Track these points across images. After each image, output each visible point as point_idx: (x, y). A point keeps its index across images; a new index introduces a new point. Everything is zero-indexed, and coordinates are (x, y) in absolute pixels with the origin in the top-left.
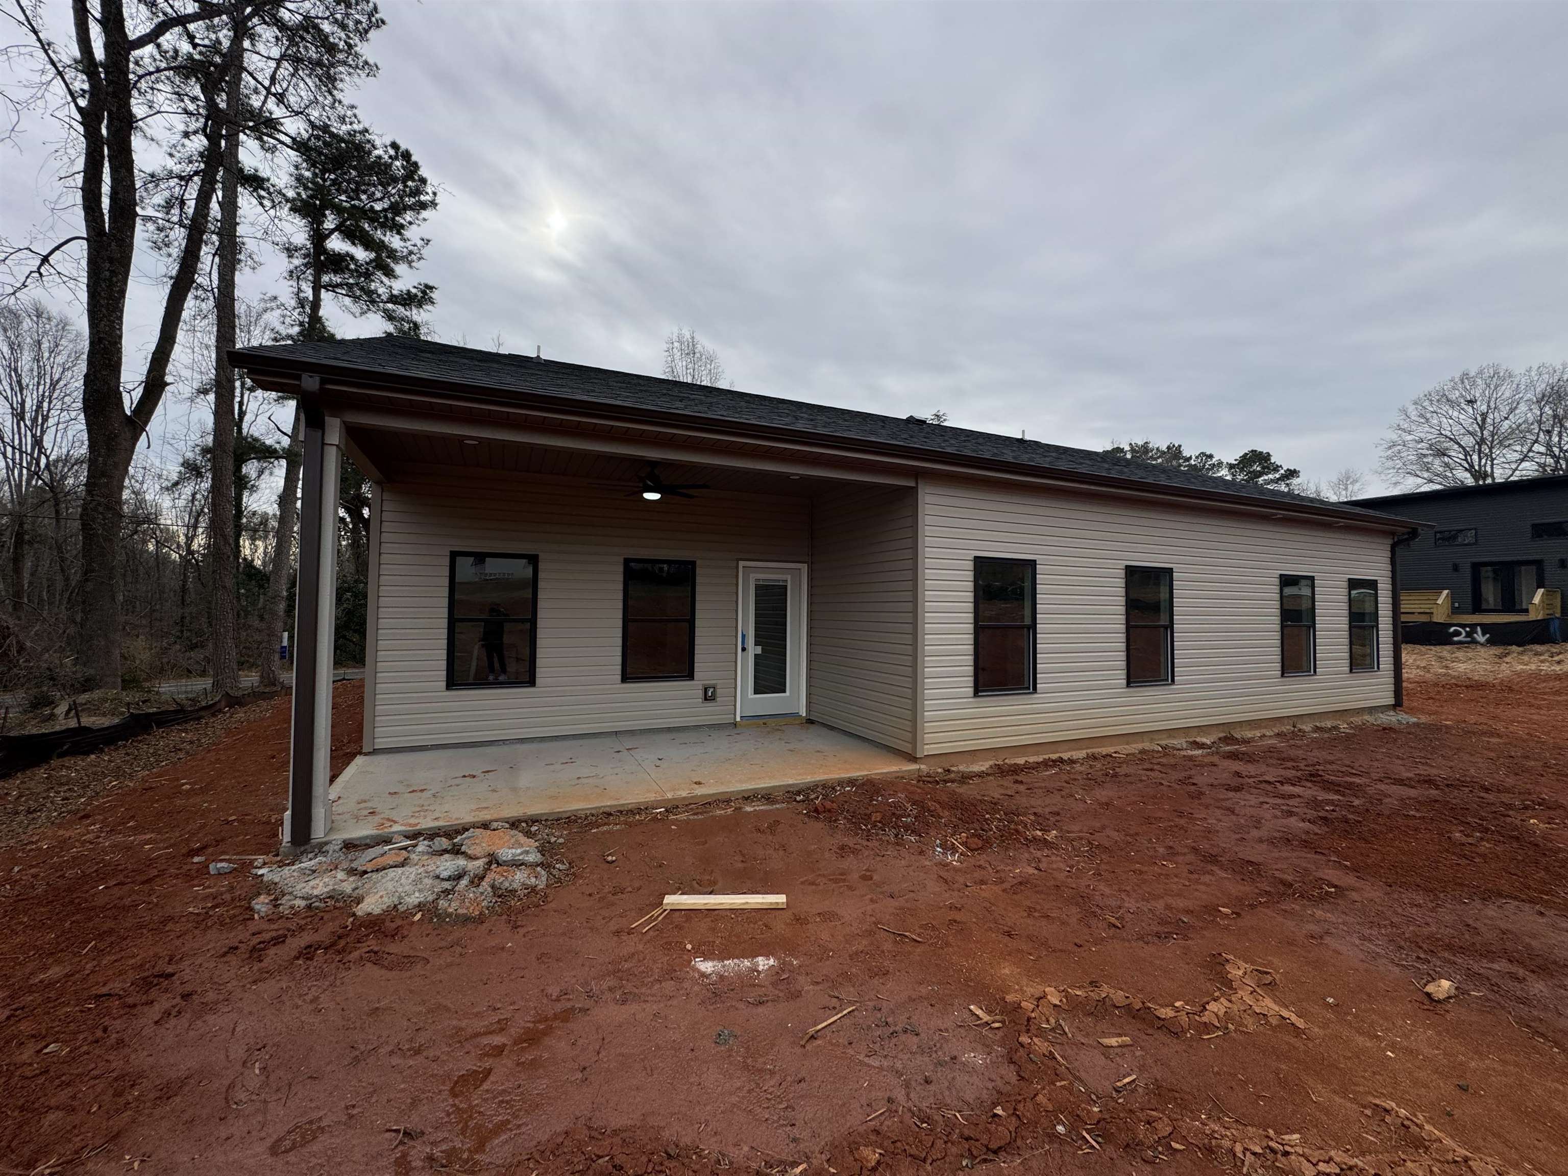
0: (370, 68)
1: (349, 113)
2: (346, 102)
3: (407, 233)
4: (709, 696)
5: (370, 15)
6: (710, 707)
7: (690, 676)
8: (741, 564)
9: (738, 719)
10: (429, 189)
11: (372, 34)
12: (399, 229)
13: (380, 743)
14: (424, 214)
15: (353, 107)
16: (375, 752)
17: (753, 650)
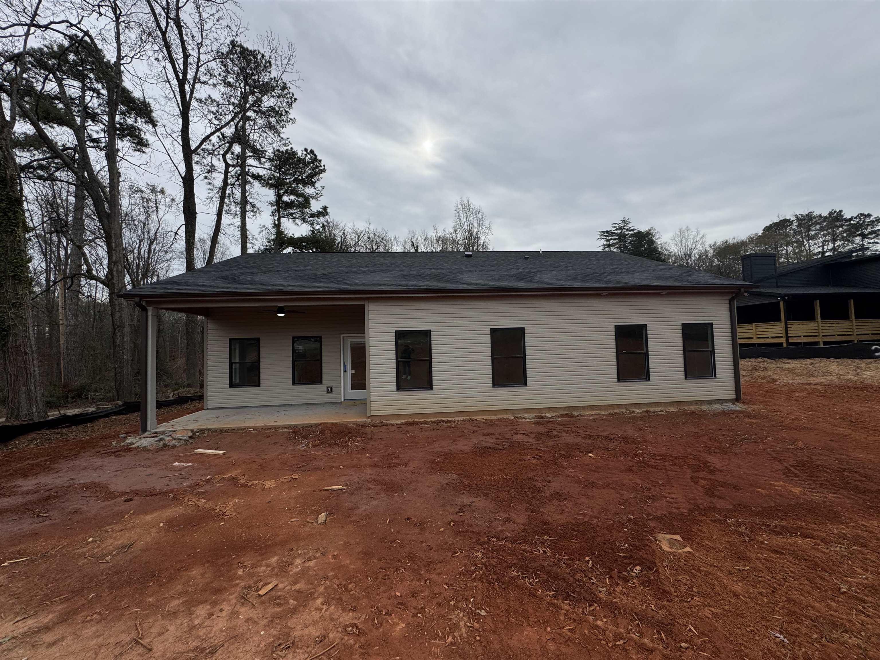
0: (293, 121)
1: (287, 142)
2: (285, 138)
3: (317, 185)
4: (330, 391)
5: (291, 98)
6: (330, 395)
7: (321, 383)
8: (342, 336)
9: (342, 400)
10: (322, 164)
11: (293, 105)
12: (313, 184)
13: (209, 406)
14: (321, 175)
15: (288, 138)
16: (207, 409)
17: (350, 372)
